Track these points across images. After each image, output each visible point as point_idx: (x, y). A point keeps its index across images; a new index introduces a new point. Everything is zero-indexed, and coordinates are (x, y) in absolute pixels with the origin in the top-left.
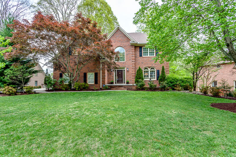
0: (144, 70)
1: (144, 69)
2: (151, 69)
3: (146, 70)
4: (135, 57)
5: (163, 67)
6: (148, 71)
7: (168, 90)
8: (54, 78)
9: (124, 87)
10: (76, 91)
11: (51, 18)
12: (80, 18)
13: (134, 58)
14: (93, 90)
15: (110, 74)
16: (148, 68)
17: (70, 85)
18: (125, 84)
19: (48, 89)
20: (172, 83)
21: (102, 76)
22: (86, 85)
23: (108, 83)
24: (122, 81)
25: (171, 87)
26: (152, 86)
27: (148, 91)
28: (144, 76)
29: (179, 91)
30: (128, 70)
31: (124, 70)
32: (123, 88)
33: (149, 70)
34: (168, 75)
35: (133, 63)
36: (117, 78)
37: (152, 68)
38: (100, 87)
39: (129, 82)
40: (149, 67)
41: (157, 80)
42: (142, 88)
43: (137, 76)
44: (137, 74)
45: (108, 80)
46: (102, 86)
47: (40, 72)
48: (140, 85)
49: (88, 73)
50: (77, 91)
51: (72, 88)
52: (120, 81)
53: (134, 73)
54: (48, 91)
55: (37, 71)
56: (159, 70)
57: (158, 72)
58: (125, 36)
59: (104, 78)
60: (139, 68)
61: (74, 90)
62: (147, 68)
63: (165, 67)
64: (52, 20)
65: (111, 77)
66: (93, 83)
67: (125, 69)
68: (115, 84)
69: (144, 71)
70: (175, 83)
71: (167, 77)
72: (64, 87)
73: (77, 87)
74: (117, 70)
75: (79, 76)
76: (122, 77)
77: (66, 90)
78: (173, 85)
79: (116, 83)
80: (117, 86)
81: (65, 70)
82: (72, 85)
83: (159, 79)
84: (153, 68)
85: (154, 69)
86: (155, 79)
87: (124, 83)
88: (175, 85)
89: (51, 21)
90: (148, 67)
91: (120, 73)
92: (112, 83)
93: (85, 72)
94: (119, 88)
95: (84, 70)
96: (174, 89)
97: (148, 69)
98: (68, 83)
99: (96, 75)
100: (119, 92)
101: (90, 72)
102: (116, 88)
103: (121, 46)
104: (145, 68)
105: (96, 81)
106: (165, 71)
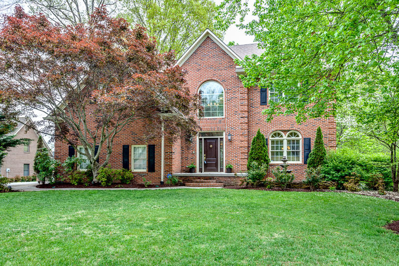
0: (270, 138)
1: (272, 137)
2: (288, 136)
3: (277, 138)
4: (250, 105)
5: (319, 130)
6: (282, 142)
7: (326, 188)
8: (56, 158)
9: (218, 179)
10: (102, 187)
11: (42, 22)
12: (103, 18)
13: (246, 108)
14: (142, 186)
15: (188, 148)
16: (282, 133)
17: (90, 174)
18: (224, 173)
19: (44, 183)
20: (338, 171)
21: (166, 153)
22: (128, 174)
23: (182, 171)
24: (216, 165)
25: (334, 181)
26: (281, 178)
27: (274, 190)
28: (273, 153)
29: (353, 191)
30: (229, 138)
31: (222, 139)
32: (213, 182)
33: (285, 137)
34: (332, 150)
35: (243, 120)
36: (204, 158)
37: (291, 134)
38: (160, 178)
39: (234, 167)
40: (285, 131)
41: (305, 163)
42: (258, 183)
43: (251, 154)
44: (252, 149)
45: (182, 163)
46: (165, 177)
47: (24, 143)
48: (253, 175)
49: (133, 147)
50: (105, 187)
51: (95, 180)
52: (211, 165)
53: (247, 145)
54: (43, 186)
55: (17, 141)
56: (310, 139)
57: (307, 142)
58: (225, 53)
59: (169, 158)
60: (259, 133)
61: (98, 185)
62: (279, 134)
63: (324, 132)
64: (42, 25)
65: (190, 156)
66: (145, 170)
67: (224, 137)
68: (198, 173)
69: (273, 142)
70: (347, 171)
71: (327, 155)
72: (76, 179)
73: (104, 179)
74: (203, 137)
75: (110, 153)
76: (216, 156)
77: (80, 185)
78: (342, 177)
79: (201, 170)
80: (199, 178)
81: (77, 140)
82: (95, 174)
83: (308, 161)
84: (295, 134)
85: (298, 136)
86: (301, 162)
87: (222, 170)
88: (346, 175)
89: (41, 28)
90: (282, 131)
91: (211, 146)
92: (192, 170)
93: (126, 142)
94: (204, 182)
95: (124, 139)
96: (341, 187)
97: (282, 136)
98: (86, 170)
99: (152, 151)
100: (198, 192)
101: (137, 143)
102: (197, 182)
103: (213, 78)
104: (275, 134)
105: (152, 166)
106: (324, 140)
